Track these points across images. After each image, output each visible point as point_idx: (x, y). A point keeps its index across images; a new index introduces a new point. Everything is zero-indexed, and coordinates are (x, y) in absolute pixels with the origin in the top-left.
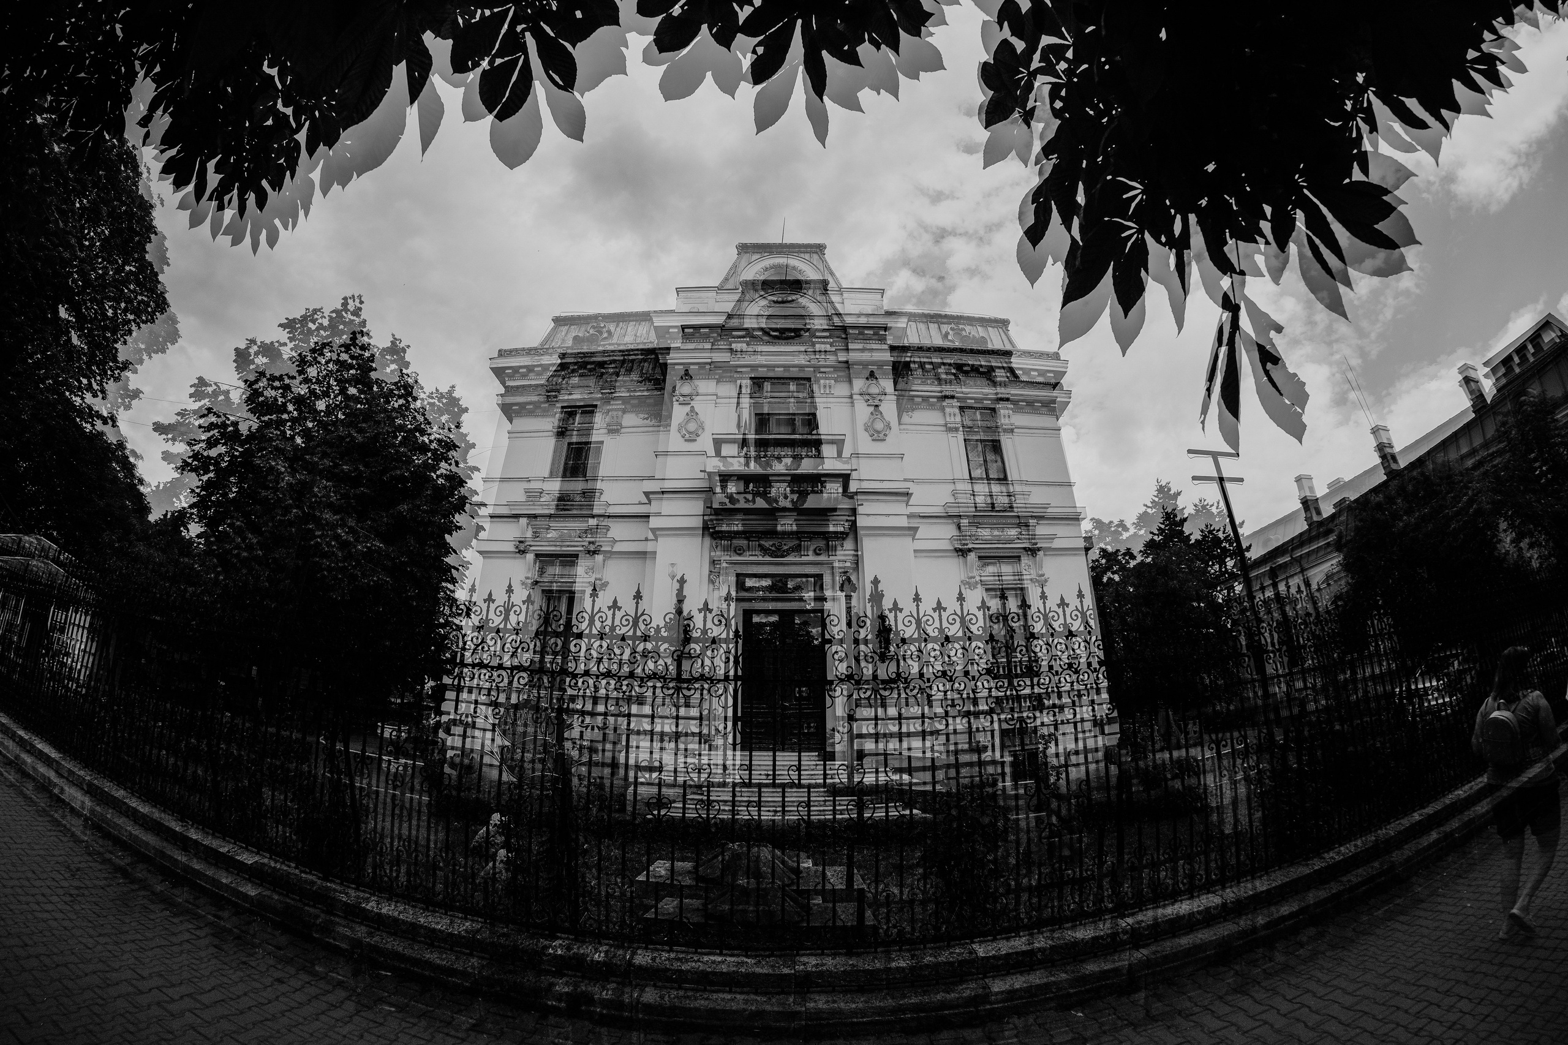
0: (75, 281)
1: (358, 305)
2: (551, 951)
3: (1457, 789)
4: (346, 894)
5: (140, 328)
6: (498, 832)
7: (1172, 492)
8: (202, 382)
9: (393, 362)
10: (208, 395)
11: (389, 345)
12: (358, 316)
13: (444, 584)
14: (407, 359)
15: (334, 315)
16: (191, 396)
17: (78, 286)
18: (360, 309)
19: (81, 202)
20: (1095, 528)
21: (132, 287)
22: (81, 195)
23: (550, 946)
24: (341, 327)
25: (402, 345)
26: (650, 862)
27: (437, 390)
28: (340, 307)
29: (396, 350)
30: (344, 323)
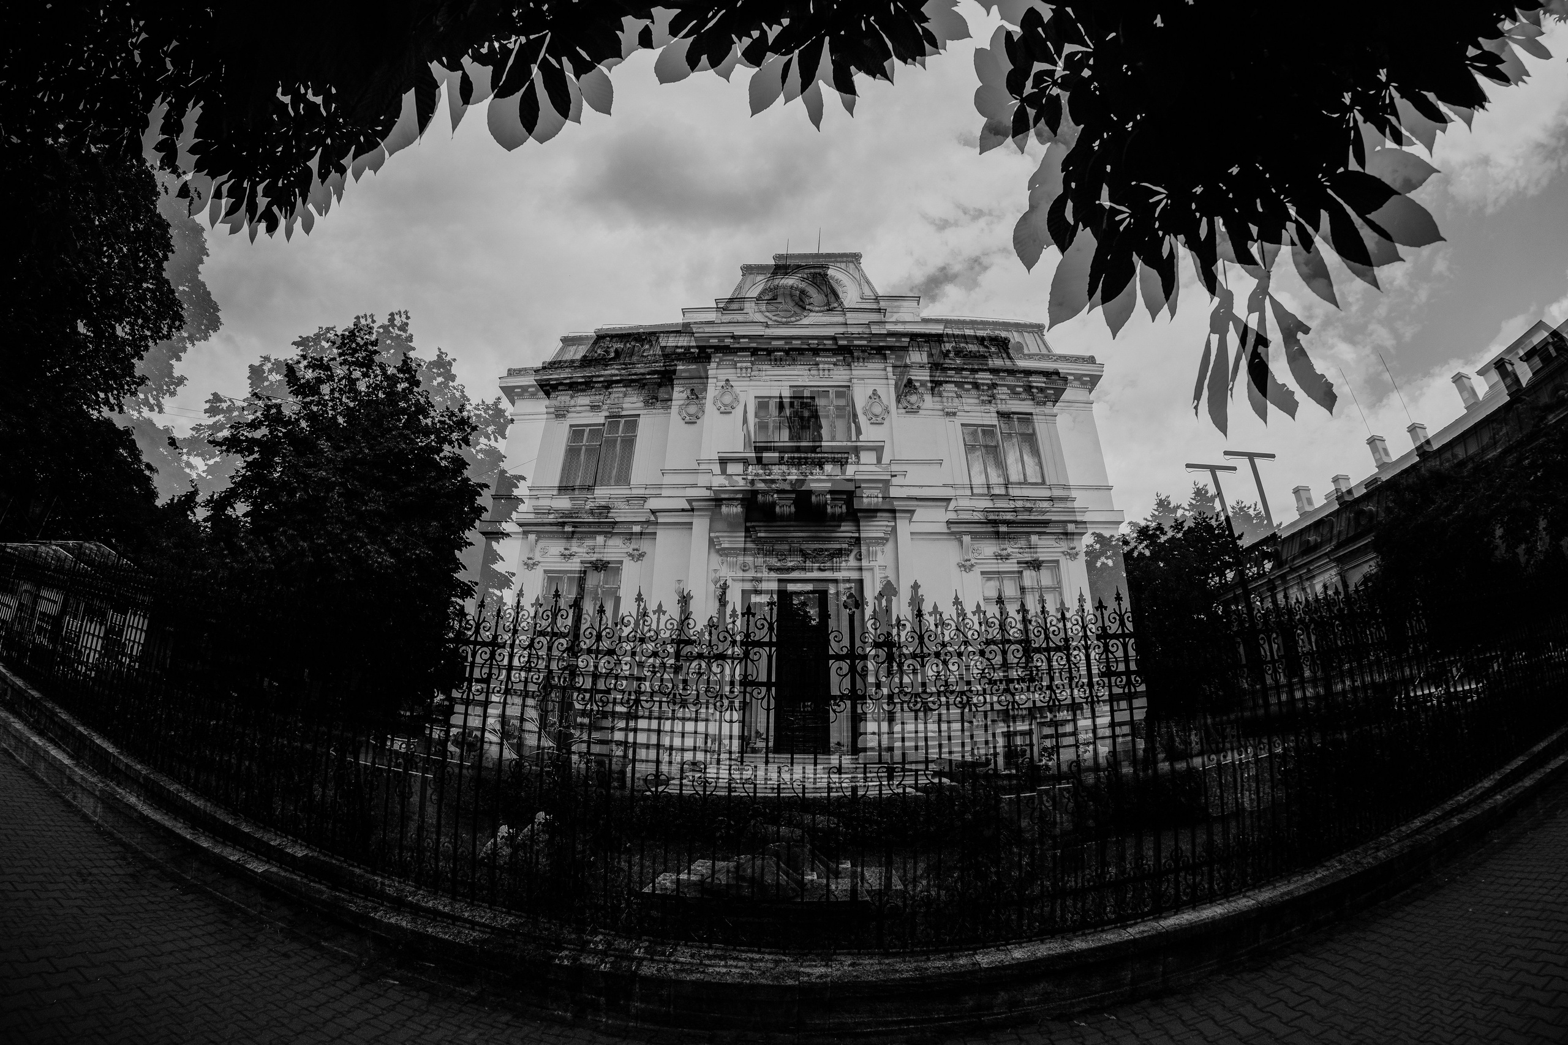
0: (93, 297)
1: (406, 321)
2: (557, 961)
3: (1457, 795)
4: (355, 903)
5: (156, 344)
6: (506, 844)
7: (1171, 506)
8: (217, 398)
9: (439, 375)
10: (222, 411)
11: (436, 358)
12: (405, 331)
13: (453, 599)
14: (453, 372)
15: (381, 330)
16: (206, 411)
17: (96, 302)
18: (407, 324)
19: (100, 220)
20: (1097, 542)
21: (149, 303)
22: (100, 213)
23: (557, 957)
24: (389, 342)
25: (448, 359)
26: (656, 875)
27: (483, 402)
28: (387, 323)
29: (442, 364)
30: (392, 338)
